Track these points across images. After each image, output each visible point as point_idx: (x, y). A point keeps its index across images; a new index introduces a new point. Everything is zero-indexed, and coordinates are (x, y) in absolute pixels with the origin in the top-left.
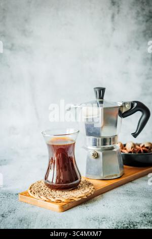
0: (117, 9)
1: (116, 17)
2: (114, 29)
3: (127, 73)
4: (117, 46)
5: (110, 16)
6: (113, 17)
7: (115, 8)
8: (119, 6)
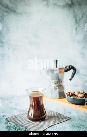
0: (78, 25)
1: (78, 29)
2: (77, 34)
3: (83, 54)
4: (78, 42)
5: (75, 28)
6: (76, 28)
7: (77, 25)
8: (79, 24)
